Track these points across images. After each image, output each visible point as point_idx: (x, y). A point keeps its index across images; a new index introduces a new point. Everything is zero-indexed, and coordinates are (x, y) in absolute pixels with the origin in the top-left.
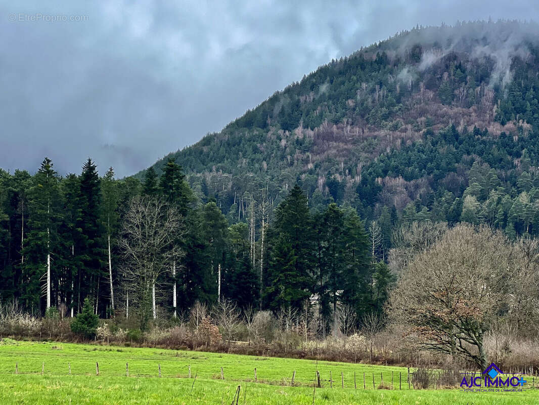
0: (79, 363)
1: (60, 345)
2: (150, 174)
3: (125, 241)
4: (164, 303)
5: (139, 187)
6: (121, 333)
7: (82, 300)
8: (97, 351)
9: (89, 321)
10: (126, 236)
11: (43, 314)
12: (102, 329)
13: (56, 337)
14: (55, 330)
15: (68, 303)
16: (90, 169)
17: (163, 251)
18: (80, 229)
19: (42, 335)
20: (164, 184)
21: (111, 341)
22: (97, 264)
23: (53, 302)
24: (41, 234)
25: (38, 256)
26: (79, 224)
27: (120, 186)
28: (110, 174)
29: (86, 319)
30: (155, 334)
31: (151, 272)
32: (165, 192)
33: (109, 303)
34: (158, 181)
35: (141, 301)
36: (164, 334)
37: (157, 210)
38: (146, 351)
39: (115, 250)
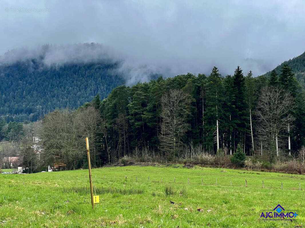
0: (236, 180)
1: (225, 170)
2: (273, 73)
3: (260, 112)
4: (284, 147)
5: (267, 81)
6: (259, 164)
7: (236, 145)
8: (245, 174)
9: (241, 157)
10: (260, 109)
11: (215, 153)
12: (248, 162)
13: (223, 165)
14: (222, 162)
15: (229, 147)
16: (239, 72)
17: (282, 118)
18: (234, 106)
19: (215, 164)
20: (282, 79)
21: (253, 168)
22: (244, 125)
23: (221, 146)
24: (213, 109)
25: (211, 121)
26: (234, 103)
27: (256, 81)
28: (250, 74)
29: (239, 156)
30: (278, 165)
31: (275, 130)
32: (282, 84)
33: (251, 147)
34: (278, 77)
35: (270, 146)
36: (284, 165)
37: (278, 94)
38: (273, 174)
39: (254, 117)
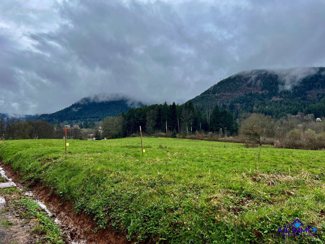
0: (173, 142)
1: (169, 138)
2: (186, 104)
3: (181, 118)
4: (189, 130)
5: (184, 107)
6: (181, 136)
7: (173, 130)
9: (175, 134)
10: (182, 117)
11: (166, 132)
12: (177, 135)
13: (168, 137)
14: (168, 136)
15: (170, 130)
16: (174, 103)
17: (189, 120)
18: (172, 116)
19: (166, 136)
20: (189, 106)
21: (179, 138)
22: (176, 122)
23: (168, 130)
24: (165, 117)
25: (164, 121)
26: (172, 115)
27: (180, 107)
28: (178, 104)
29: (174, 133)
30: (188, 137)
31: (187, 124)
32: (189, 108)
33: (178, 130)
34: (188, 106)
35: (185, 129)
36: (189, 136)
37: (188, 112)
38: (186, 140)
39: (179, 120)
